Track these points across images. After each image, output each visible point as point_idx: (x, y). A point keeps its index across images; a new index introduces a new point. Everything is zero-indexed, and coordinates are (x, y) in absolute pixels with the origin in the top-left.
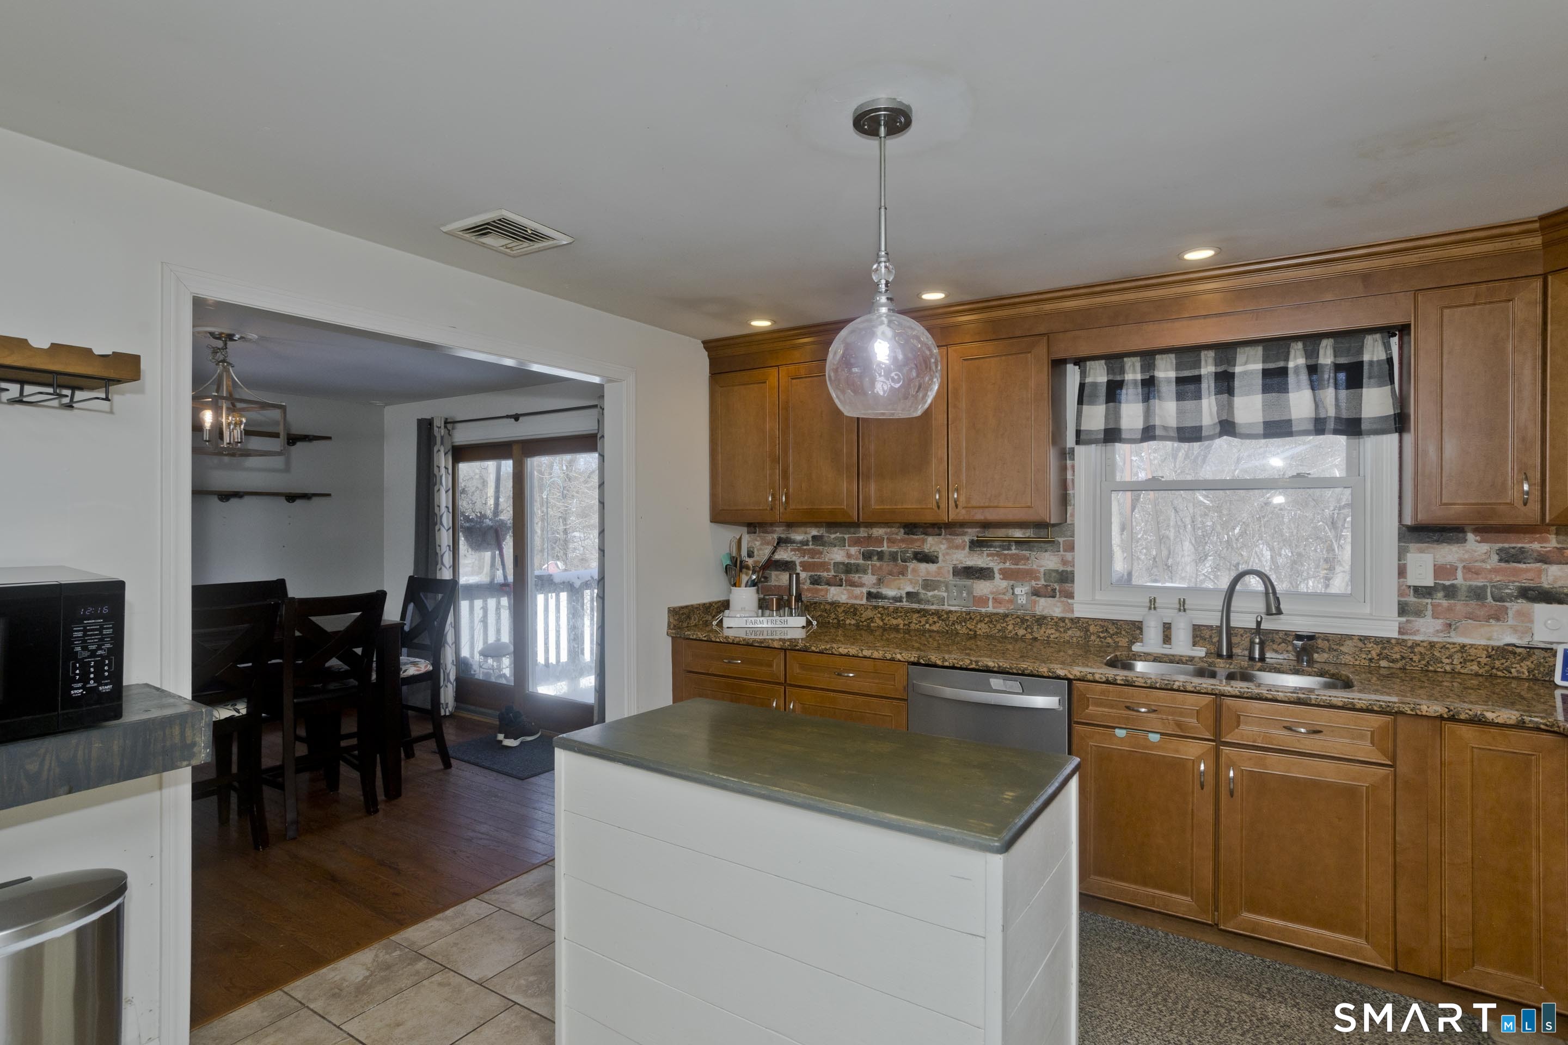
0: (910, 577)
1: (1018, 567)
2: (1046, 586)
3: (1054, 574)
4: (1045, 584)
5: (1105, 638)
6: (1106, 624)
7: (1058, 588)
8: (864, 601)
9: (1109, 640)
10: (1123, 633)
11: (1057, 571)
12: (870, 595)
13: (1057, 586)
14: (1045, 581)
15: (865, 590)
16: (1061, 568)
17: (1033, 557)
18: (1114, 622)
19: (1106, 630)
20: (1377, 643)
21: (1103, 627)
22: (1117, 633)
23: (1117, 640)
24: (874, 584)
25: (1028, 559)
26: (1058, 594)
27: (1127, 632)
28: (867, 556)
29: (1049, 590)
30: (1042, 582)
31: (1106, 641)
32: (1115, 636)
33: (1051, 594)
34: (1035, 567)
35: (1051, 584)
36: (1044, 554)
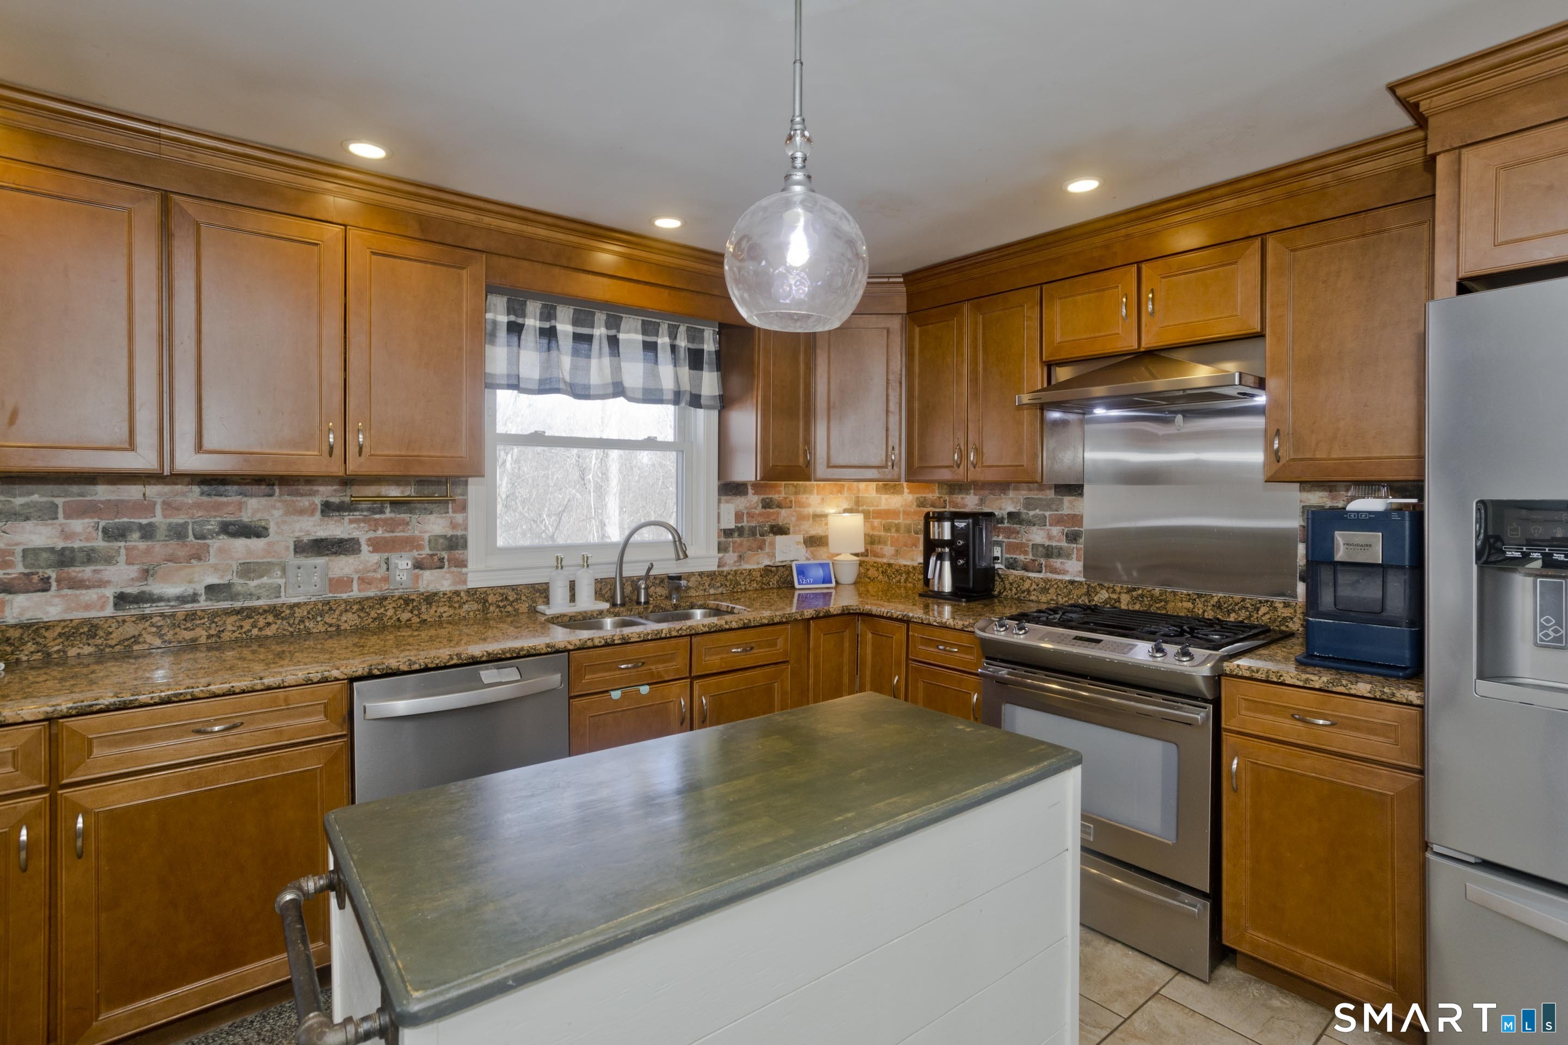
0: (212, 560)
1: (394, 534)
2: (432, 556)
3: (441, 541)
4: (431, 553)
5: (505, 607)
6: (505, 591)
7: (446, 557)
8: (109, 611)
9: (509, 608)
10: (523, 598)
11: (445, 537)
12: (122, 599)
13: (445, 555)
14: (430, 549)
15: (109, 592)
16: (450, 533)
17: (414, 521)
18: (513, 588)
19: (506, 598)
20: (708, 576)
21: (502, 595)
22: (517, 600)
23: (517, 607)
24: (133, 579)
25: (408, 524)
26: (446, 563)
27: (527, 597)
28: (116, 534)
29: (435, 560)
30: (427, 551)
31: (506, 610)
32: (515, 603)
33: (438, 564)
34: (417, 533)
35: (439, 552)
36: (429, 516)
